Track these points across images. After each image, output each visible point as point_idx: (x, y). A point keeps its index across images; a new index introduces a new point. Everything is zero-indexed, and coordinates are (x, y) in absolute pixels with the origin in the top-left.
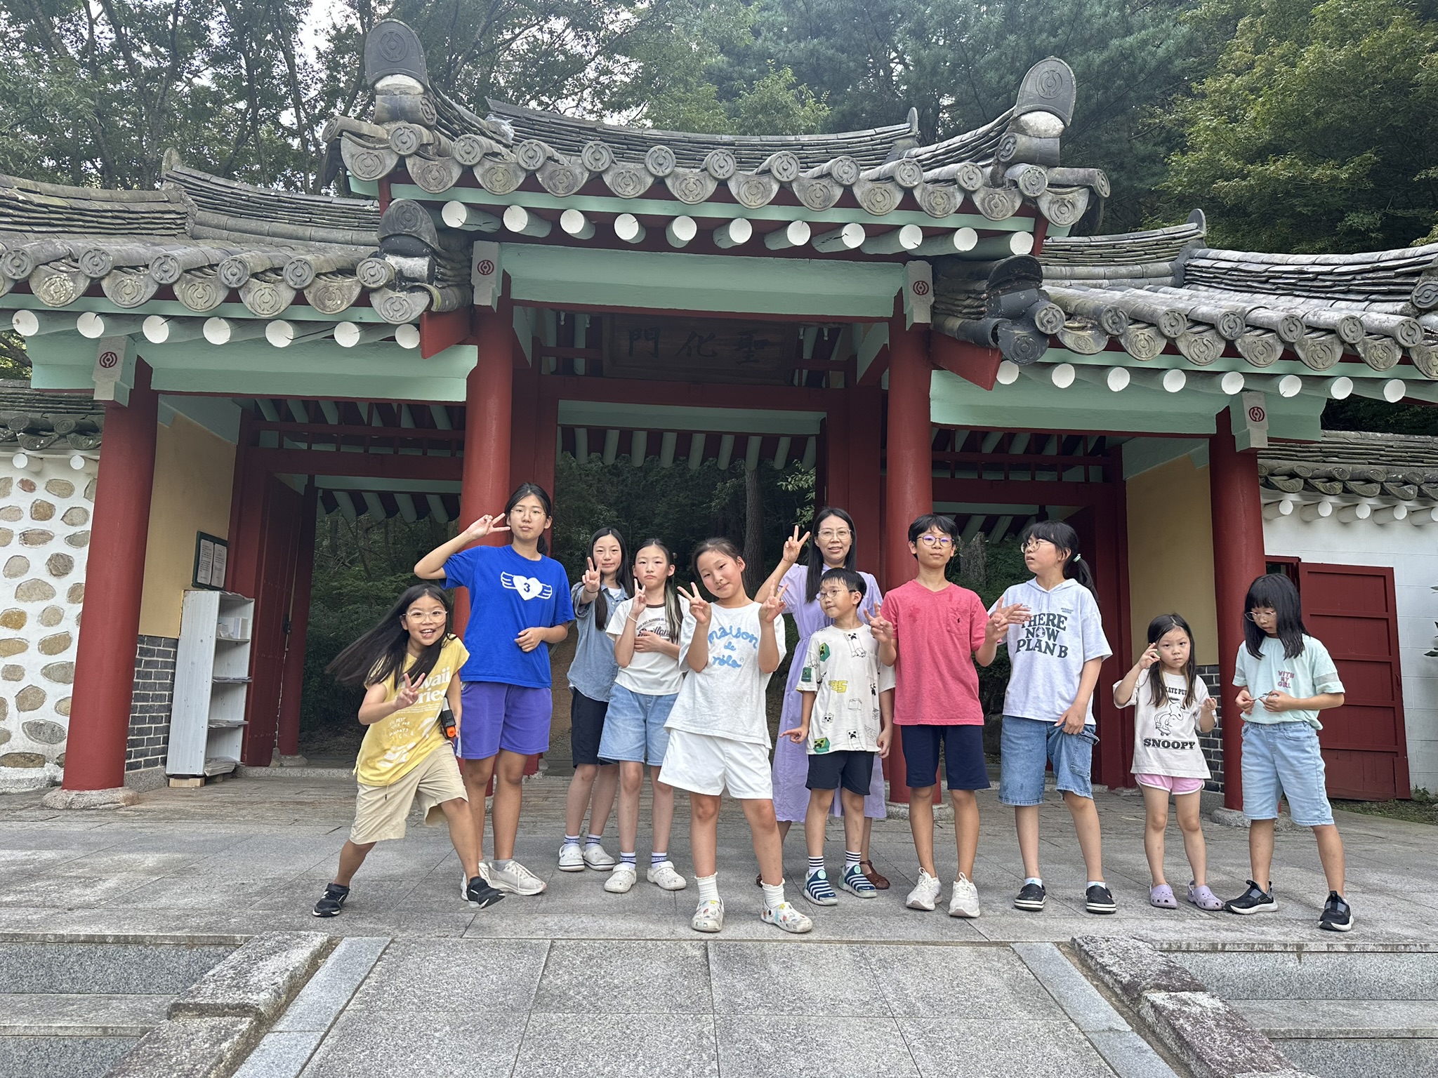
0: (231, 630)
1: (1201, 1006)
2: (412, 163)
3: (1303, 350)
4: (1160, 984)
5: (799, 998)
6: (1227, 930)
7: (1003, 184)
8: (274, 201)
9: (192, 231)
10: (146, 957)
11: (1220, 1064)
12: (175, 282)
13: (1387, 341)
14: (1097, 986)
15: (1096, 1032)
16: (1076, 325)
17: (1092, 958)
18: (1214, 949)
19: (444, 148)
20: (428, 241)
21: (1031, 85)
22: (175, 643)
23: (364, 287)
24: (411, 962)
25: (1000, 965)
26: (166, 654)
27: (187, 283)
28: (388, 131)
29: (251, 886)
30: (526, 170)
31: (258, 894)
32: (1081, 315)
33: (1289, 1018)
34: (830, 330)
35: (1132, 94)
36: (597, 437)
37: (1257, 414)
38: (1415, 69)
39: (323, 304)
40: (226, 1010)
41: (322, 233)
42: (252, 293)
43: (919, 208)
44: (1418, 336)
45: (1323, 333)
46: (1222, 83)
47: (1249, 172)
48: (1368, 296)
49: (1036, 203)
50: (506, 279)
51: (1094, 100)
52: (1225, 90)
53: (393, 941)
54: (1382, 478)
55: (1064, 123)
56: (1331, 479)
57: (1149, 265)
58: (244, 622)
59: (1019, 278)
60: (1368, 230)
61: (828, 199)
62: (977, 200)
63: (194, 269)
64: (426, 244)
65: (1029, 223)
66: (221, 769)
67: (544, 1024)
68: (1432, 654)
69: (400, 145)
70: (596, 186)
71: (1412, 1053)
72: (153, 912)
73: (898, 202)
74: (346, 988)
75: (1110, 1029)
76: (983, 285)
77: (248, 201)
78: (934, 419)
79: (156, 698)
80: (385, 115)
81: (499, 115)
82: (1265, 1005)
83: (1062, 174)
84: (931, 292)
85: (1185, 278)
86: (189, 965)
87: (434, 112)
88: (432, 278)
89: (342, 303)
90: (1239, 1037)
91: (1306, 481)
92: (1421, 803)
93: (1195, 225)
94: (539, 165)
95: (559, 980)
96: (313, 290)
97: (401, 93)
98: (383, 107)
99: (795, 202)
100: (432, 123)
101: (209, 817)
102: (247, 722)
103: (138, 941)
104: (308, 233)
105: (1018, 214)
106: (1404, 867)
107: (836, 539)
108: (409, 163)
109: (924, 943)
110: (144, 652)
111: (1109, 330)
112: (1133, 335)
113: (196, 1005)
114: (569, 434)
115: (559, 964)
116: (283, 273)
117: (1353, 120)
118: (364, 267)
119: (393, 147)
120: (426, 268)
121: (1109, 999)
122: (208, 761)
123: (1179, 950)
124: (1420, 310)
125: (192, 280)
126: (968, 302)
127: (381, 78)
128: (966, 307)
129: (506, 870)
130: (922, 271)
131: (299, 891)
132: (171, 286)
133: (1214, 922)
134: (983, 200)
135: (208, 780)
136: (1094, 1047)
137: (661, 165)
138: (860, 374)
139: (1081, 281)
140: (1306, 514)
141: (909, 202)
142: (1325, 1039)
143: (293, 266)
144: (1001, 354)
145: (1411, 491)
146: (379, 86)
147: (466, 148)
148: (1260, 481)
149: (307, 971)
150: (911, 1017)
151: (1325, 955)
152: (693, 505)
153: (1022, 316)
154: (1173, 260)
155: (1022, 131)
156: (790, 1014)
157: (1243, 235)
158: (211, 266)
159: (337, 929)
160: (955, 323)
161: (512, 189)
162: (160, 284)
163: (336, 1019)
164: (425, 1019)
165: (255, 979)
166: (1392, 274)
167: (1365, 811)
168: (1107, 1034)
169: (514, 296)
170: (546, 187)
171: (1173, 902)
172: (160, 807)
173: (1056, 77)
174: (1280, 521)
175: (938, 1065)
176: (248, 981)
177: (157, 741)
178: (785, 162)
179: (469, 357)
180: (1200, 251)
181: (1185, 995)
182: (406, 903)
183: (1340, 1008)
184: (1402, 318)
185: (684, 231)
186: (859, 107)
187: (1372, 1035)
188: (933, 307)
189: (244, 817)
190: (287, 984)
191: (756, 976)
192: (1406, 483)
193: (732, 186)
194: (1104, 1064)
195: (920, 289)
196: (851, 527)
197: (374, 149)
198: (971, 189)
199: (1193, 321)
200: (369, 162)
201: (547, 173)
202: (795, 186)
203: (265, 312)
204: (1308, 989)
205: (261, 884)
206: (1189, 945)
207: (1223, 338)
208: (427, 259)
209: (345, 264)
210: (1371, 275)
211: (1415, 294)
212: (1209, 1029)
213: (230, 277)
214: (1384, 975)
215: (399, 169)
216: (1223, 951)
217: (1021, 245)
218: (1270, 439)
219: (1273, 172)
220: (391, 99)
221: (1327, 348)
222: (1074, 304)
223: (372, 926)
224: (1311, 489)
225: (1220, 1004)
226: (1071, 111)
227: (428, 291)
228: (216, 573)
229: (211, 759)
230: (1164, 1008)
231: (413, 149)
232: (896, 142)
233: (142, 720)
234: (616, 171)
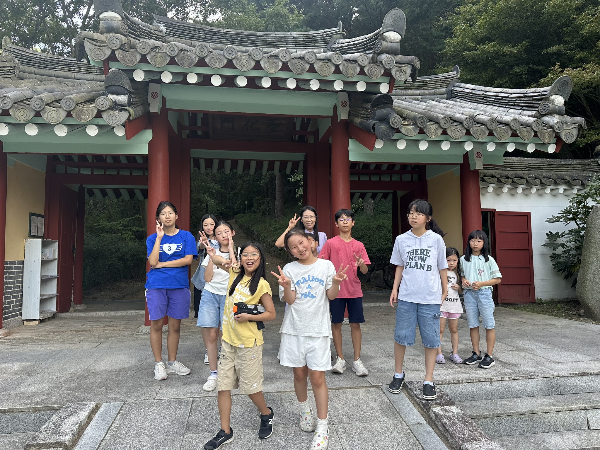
0: (48, 255)
1: (452, 412)
2: (118, 53)
3: (496, 133)
4: (438, 403)
5: (296, 419)
6: (464, 373)
7: (377, 62)
8: (56, 61)
9: (18, 75)
10: (15, 417)
11: (459, 439)
12: (10, 109)
13: (528, 128)
14: (413, 404)
15: (413, 425)
16: (406, 123)
17: (412, 391)
18: (459, 382)
19: (133, 45)
20: (127, 88)
21: (387, 20)
22: (22, 263)
23: (98, 110)
24: (132, 414)
25: (376, 396)
26: (19, 268)
27: (16, 109)
28: (106, 38)
29: (61, 378)
30: (170, 56)
31: (65, 382)
32: (409, 118)
33: (486, 409)
34: (307, 118)
35: (431, 10)
36: (209, 163)
37: (479, 155)
38: (543, 7)
39: (80, 118)
40: (51, 445)
41: (80, 76)
42: (47, 113)
43: (341, 73)
44: (541, 127)
45: (504, 125)
46: (467, 9)
47: (478, 48)
48: (522, 108)
49: (390, 71)
50: (164, 100)
51: (416, 13)
52: (468, 11)
53: (124, 404)
54: (526, 177)
55: (402, 36)
56: (508, 178)
57: (437, 90)
58: (54, 251)
59: (383, 103)
60: (522, 74)
61: (303, 69)
62: (366, 70)
63: (19, 102)
64: (126, 89)
65: (387, 79)
66: (47, 316)
67: (190, 440)
68: (544, 245)
69: (112, 45)
70: (202, 63)
71: (532, 419)
72: (16, 395)
73: (333, 71)
74: (104, 428)
75: (418, 423)
76: (369, 105)
77: (44, 61)
78: (350, 159)
79: (15, 287)
80: (104, 30)
81: (159, 22)
82: (478, 403)
83: (401, 58)
84: (348, 106)
85: (451, 95)
86: (34, 419)
87: (127, 28)
88: (129, 104)
89: (89, 117)
90: (467, 425)
91: (498, 179)
92: (539, 304)
93: (456, 72)
94: (176, 54)
95: (196, 417)
96: (75, 111)
97: (112, 20)
98: (104, 26)
99: (289, 70)
100: (126, 34)
101: (43, 341)
102: (58, 294)
103: (10, 411)
104: (73, 76)
105: (383, 75)
106: (532, 337)
107: (309, 220)
108: (117, 53)
109: (346, 388)
110: (8, 268)
111: (420, 126)
112: (429, 128)
113: (37, 444)
114: (197, 162)
115: (196, 409)
116: (61, 102)
117: (518, 26)
118: (98, 101)
119: (109, 46)
120: (127, 100)
121: (418, 409)
122: (41, 312)
123: (445, 384)
124: (541, 114)
125: (18, 107)
126: (363, 112)
127: (102, 13)
128: (362, 114)
129: (173, 365)
130: (345, 97)
131: (83, 379)
132: (8, 110)
133: (459, 369)
134: (368, 70)
135: (41, 321)
136: (412, 432)
137: (230, 54)
138: (320, 137)
139: (410, 97)
140: (498, 192)
141: (337, 71)
142: (499, 417)
143: (65, 101)
144: (376, 136)
145: (538, 181)
146: (101, 16)
147: (142, 46)
148: (480, 179)
149: (87, 421)
150: (340, 424)
151: (500, 382)
152: (254, 181)
153: (385, 120)
154: (447, 87)
155: (384, 39)
156: (292, 427)
157: (475, 73)
158: (27, 99)
159: (100, 399)
160: (358, 120)
161: (164, 65)
162: (3, 109)
163: (100, 444)
164: (139, 442)
165: (63, 429)
166: (531, 99)
167: (518, 308)
168: (417, 425)
169: (168, 107)
170: (179, 63)
171: (444, 361)
172: (20, 336)
173: (398, 17)
174: (488, 194)
175: (351, 446)
176: (60, 430)
177: (17, 306)
178: (285, 53)
179: (148, 135)
180: (457, 84)
181: (447, 407)
182: (130, 383)
183: (506, 403)
184: (535, 119)
185: (242, 82)
186: (318, 14)
187: (517, 414)
188: (349, 112)
189: (58, 340)
190: (78, 429)
191: (278, 409)
192: (536, 178)
193: (262, 63)
194: (415, 440)
195: (343, 104)
196: (316, 214)
197: (100, 46)
198: (363, 65)
199: (453, 120)
200: (98, 52)
201: (180, 57)
202: (289, 63)
203: (53, 122)
204: (494, 395)
205: (66, 377)
206: (449, 381)
207: (465, 128)
208: (127, 96)
209: (90, 97)
210: (523, 99)
211: (540, 108)
212: (456, 423)
213: (36, 106)
214: (522, 388)
215: (112, 55)
216: (462, 383)
217: (384, 89)
218: (484, 165)
219: (487, 48)
220: (107, 23)
221: (505, 131)
222: (406, 113)
223: (115, 396)
224: (500, 182)
225: (460, 411)
226: (404, 31)
227: (128, 111)
228: (40, 230)
229: (43, 311)
230: (439, 414)
231: (118, 47)
232: (333, 36)
233: (10, 298)
234: (211, 56)
